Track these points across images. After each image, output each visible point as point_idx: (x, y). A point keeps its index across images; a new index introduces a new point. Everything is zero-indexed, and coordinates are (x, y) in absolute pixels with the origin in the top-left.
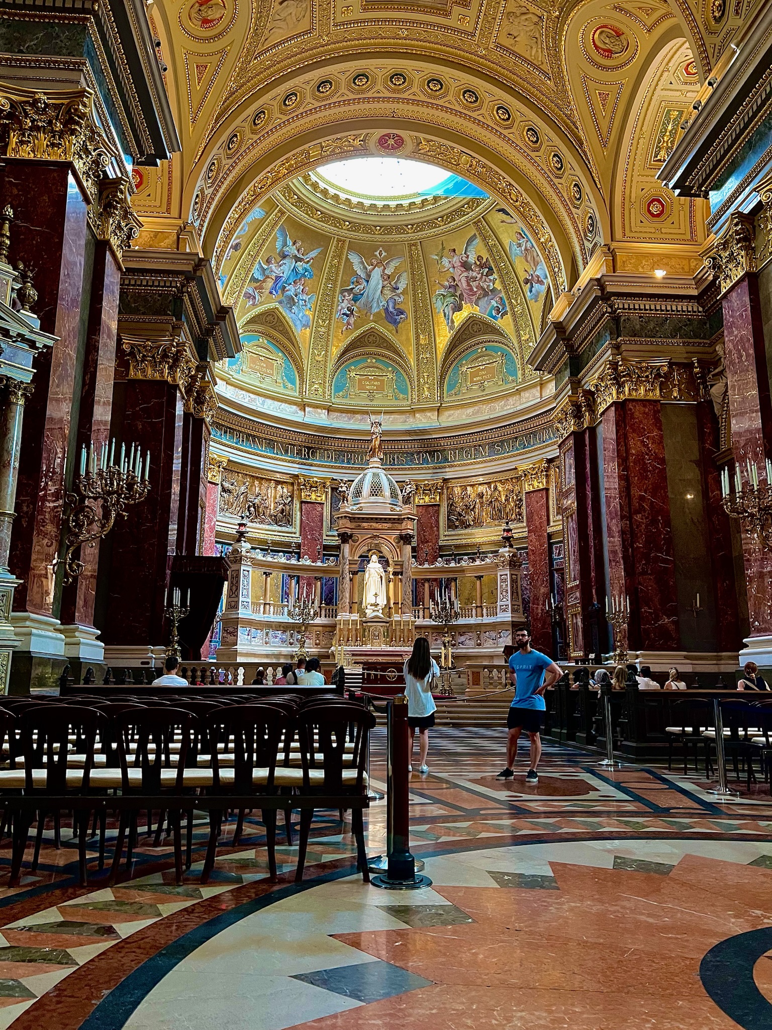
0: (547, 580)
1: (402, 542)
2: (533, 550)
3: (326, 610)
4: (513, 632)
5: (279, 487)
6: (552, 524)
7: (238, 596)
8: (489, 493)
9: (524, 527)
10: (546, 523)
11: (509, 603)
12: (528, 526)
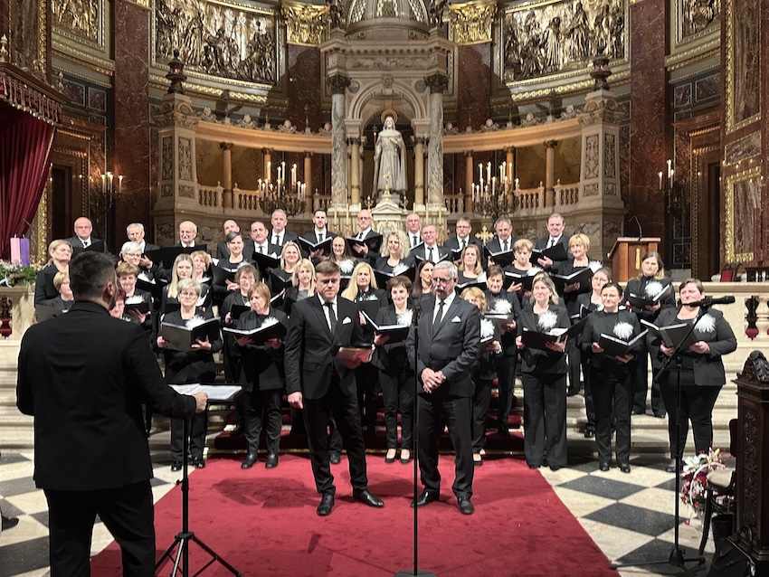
0: (660, 145)
1: (428, 89)
2: (639, 99)
3: (321, 201)
4: (604, 225)
5: (254, 21)
6: (672, 52)
7: (172, 177)
8: (570, 17)
9: (624, 64)
10: (663, 51)
11: (600, 180)
12: (633, 61)
